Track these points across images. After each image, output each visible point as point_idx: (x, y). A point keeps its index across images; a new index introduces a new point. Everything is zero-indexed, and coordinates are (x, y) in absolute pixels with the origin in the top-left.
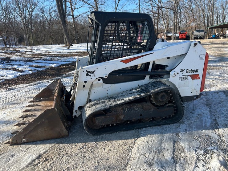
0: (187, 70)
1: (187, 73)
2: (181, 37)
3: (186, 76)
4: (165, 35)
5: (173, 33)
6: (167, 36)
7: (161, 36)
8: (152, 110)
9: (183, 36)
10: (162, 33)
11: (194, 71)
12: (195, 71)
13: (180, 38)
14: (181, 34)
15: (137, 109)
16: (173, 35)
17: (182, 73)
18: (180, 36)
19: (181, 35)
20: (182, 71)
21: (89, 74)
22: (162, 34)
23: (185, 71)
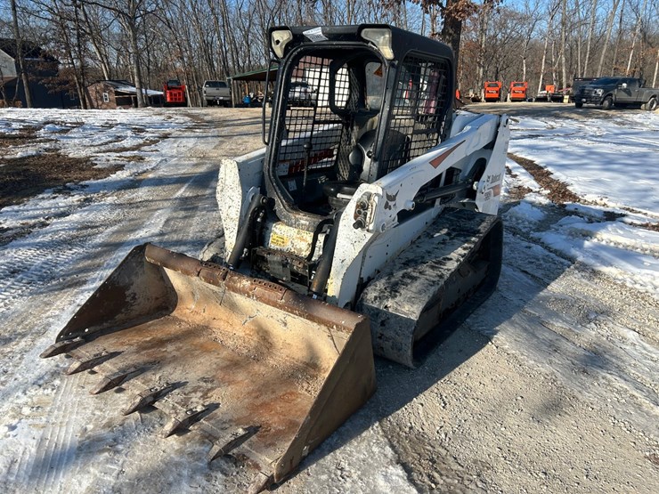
0: (492, 176)
1: (491, 183)
2: (171, 99)
4: (112, 89)
5: (137, 84)
6: (117, 93)
7: (97, 92)
9: (175, 95)
10: (99, 82)
12: (498, 178)
13: (168, 100)
14: (169, 89)
16: (138, 91)
17: (488, 184)
18: (168, 95)
19: (171, 94)
20: (488, 180)
21: (390, 203)
22: (102, 85)
23: (491, 179)
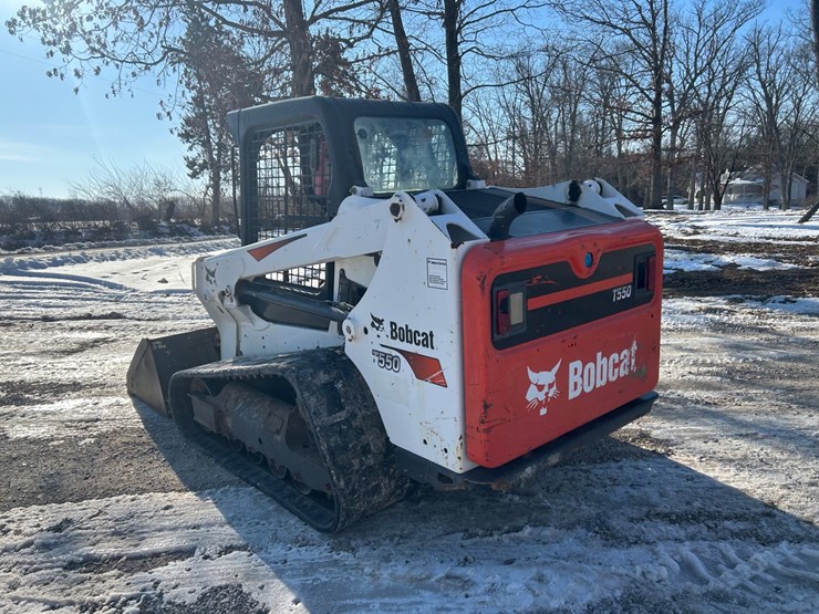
0: (392, 323)
1: (392, 338)
3: (394, 353)
8: (279, 438)
11: (418, 338)
12: (421, 338)
15: (256, 415)
17: (379, 333)
20: (377, 325)
21: (210, 278)
23: (388, 329)
